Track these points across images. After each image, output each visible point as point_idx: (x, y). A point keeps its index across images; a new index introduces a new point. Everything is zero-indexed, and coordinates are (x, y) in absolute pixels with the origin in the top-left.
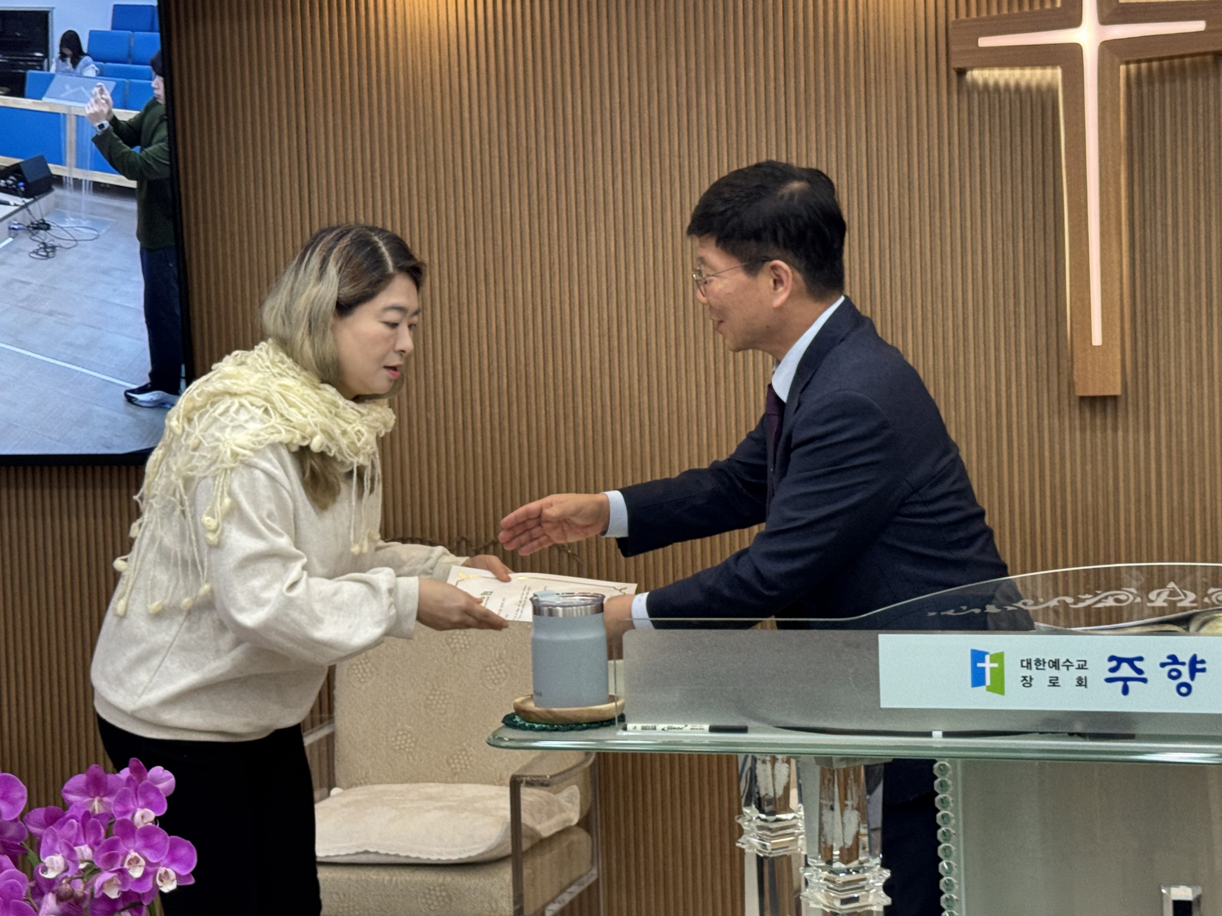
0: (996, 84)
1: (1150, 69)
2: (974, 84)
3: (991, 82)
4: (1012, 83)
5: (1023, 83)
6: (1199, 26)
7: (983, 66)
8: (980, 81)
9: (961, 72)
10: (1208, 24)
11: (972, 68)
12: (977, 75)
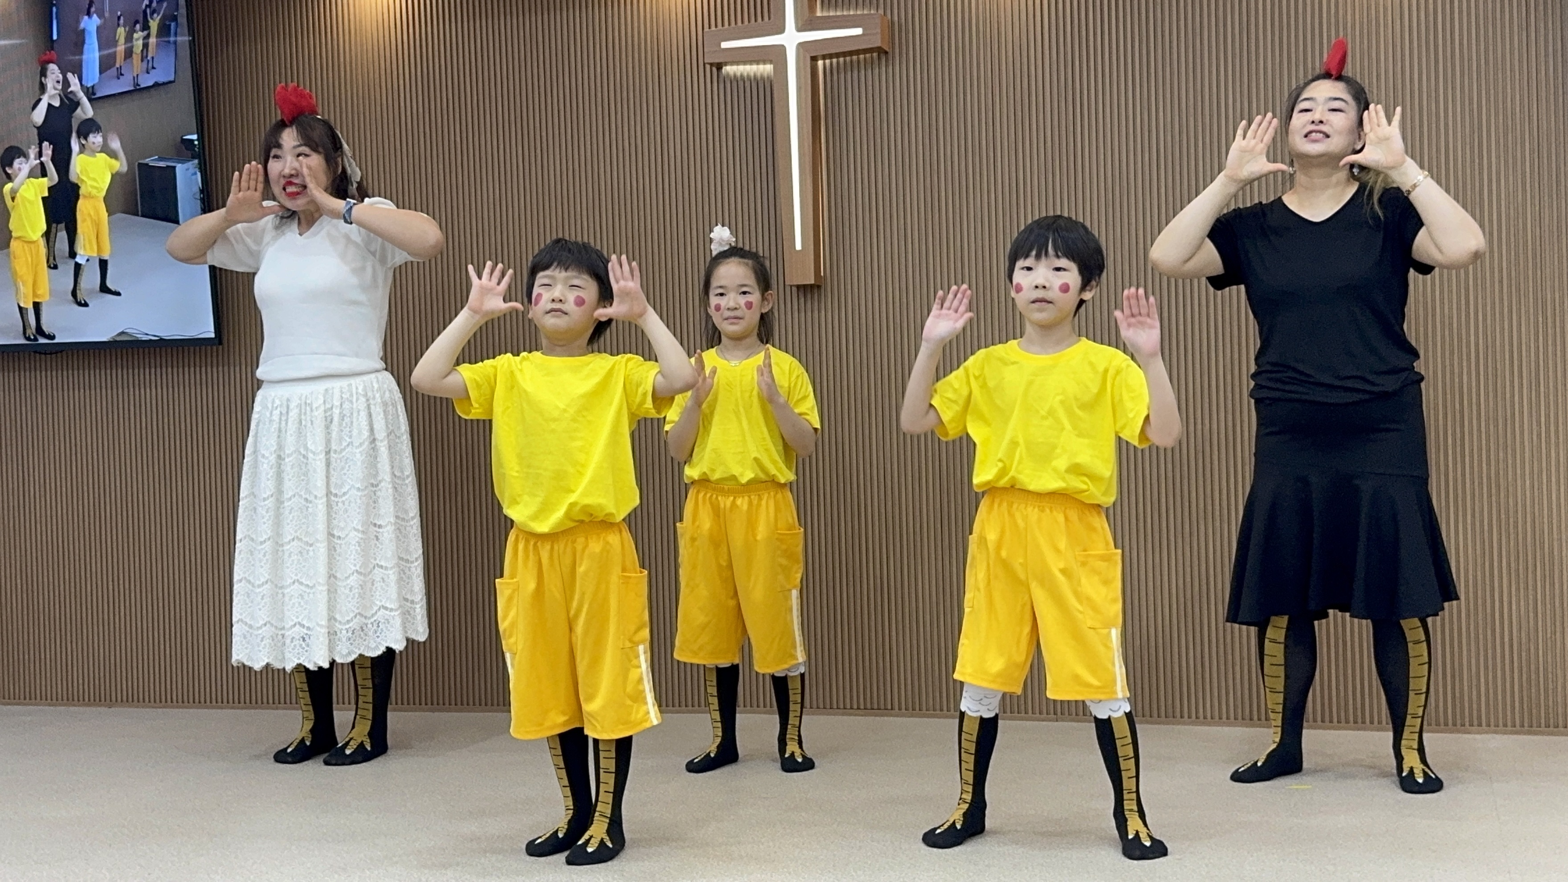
0: (742, 75)
1: (838, 63)
2: (728, 74)
3: (739, 74)
4: (752, 75)
5: (759, 75)
6: (858, 31)
7: (733, 63)
8: (732, 73)
9: (719, 66)
10: (864, 31)
11: (726, 64)
12: (729, 69)
